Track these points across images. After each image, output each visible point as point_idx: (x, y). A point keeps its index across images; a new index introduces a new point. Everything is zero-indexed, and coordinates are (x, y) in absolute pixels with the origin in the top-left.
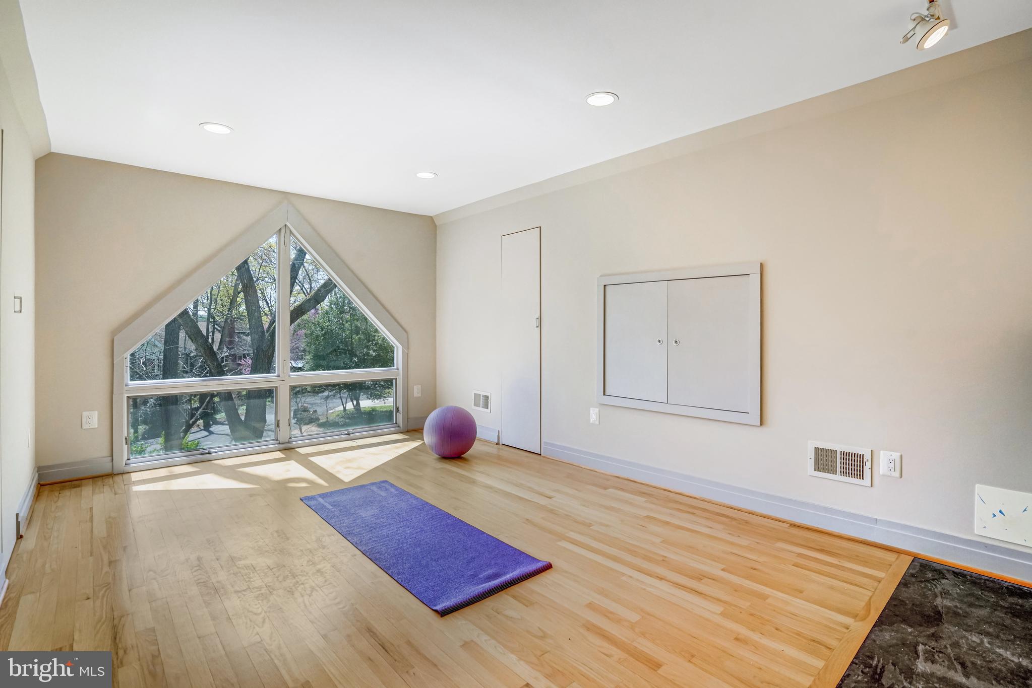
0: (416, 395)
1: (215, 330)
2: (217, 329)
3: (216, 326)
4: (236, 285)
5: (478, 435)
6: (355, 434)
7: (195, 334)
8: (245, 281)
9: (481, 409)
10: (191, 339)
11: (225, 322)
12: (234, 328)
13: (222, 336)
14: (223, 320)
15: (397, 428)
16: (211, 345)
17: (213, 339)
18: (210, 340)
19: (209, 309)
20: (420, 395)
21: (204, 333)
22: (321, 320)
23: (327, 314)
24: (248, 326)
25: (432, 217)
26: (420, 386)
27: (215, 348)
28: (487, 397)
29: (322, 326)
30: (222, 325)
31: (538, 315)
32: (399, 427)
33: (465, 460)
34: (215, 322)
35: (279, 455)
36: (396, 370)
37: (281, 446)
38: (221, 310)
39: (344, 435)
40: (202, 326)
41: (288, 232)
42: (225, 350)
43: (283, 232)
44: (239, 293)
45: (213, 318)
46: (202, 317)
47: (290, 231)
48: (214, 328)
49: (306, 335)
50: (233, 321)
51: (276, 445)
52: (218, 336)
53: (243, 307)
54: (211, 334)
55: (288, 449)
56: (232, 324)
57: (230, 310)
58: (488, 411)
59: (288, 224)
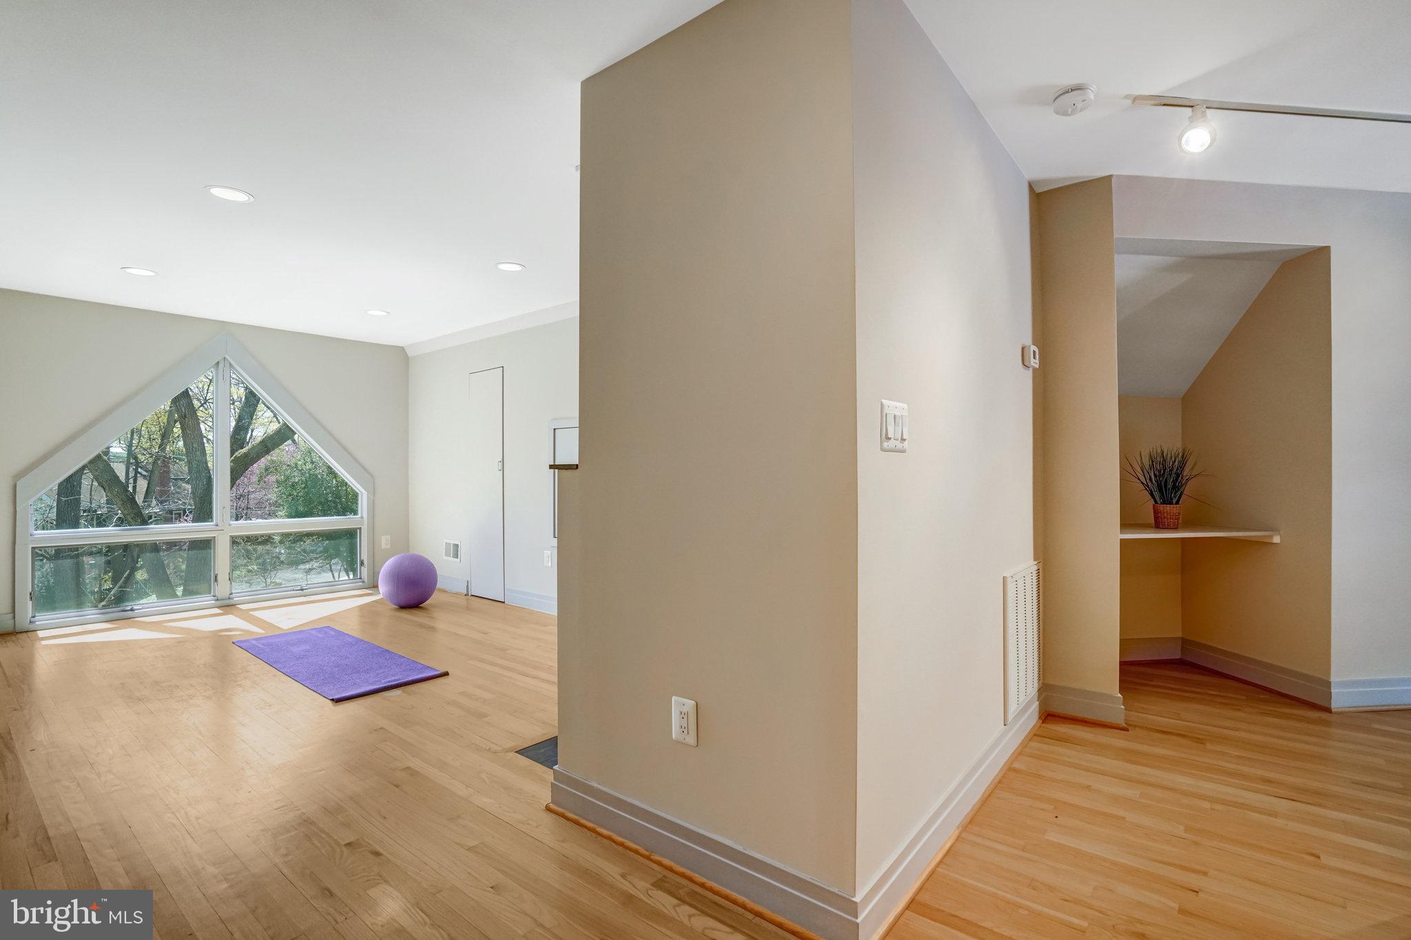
0: (384, 546)
1: (139, 475)
2: (140, 473)
3: (140, 470)
4: (170, 413)
5: (439, 586)
6: (309, 590)
7: (107, 479)
8: (183, 409)
9: (451, 559)
10: (102, 486)
11: (154, 463)
12: (168, 472)
13: (149, 484)
14: (151, 460)
15: (361, 584)
16: (132, 495)
17: (134, 488)
18: (130, 489)
19: (130, 446)
20: (389, 546)
21: (122, 478)
22: (300, 461)
23: (310, 452)
24: (186, 469)
25: (402, 348)
26: (388, 537)
27: (139, 499)
28: (456, 546)
29: (302, 469)
30: (150, 467)
31: (501, 459)
32: (363, 582)
33: (422, 608)
34: (138, 464)
35: (217, 611)
36: (360, 519)
37: (219, 603)
38: (147, 445)
39: (297, 590)
40: (120, 470)
41: (228, 365)
42: (154, 502)
43: (221, 365)
44: (176, 422)
45: (136, 458)
46: (117, 456)
47: (230, 364)
48: (136, 472)
49: (277, 481)
50: (166, 461)
51: (213, 602)
52: (142, 484)
53: (181, 444)
54: (131, 481)
55: (227, 606)
56: (165, 466)
57: (162, 447)
58: (458, 560)
59: (227, 357)
